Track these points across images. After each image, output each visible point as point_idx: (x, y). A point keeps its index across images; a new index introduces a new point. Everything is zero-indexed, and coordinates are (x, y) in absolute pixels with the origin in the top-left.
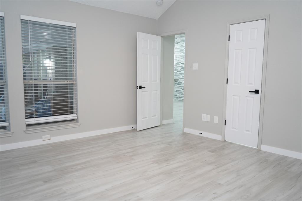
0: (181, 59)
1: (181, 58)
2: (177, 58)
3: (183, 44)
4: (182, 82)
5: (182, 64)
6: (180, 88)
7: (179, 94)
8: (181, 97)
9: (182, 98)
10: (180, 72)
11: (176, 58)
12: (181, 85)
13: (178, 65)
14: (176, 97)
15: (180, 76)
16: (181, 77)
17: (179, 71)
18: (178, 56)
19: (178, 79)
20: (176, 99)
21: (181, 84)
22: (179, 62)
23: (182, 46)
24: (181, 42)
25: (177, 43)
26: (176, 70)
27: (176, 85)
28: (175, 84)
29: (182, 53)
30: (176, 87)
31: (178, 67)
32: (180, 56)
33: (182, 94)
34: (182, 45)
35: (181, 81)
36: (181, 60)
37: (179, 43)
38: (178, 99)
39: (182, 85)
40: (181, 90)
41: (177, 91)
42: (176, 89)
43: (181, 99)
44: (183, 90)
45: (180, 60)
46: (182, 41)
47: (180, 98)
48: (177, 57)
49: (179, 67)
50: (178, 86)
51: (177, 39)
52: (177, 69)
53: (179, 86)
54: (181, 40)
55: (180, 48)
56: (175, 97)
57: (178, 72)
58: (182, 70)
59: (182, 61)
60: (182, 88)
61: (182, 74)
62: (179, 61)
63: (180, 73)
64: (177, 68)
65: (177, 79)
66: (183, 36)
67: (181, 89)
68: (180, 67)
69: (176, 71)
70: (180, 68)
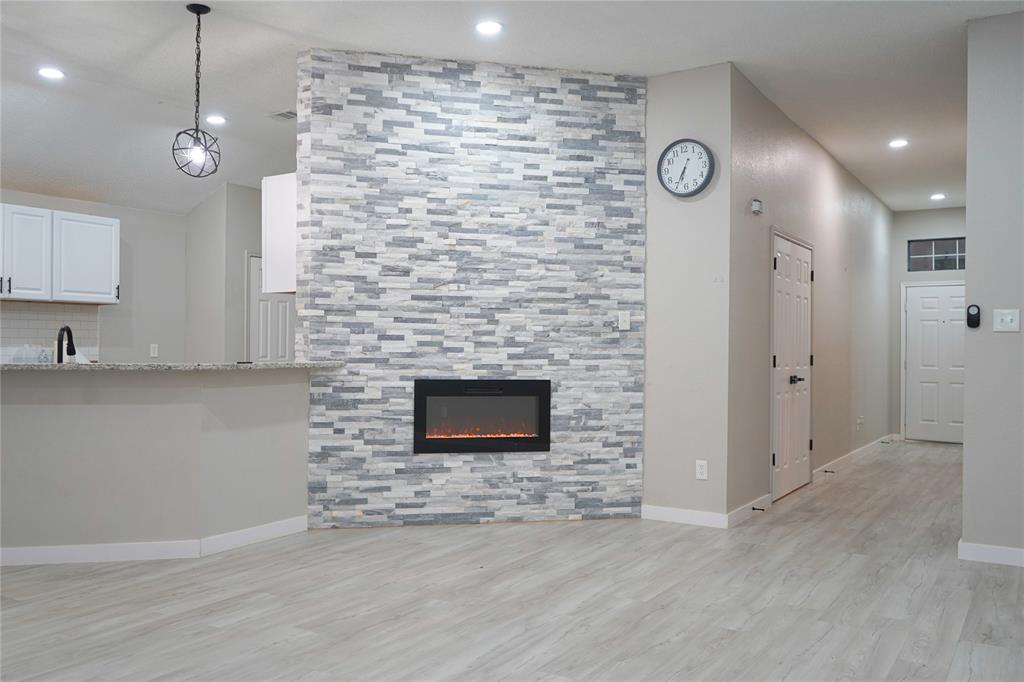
0: (352, 225)
1: (356, 214)
2: (320, 212)
3: (366, 115)
4: (361, 390)
5: (359, 255)
6: (352, 429)
7: (338, 478)
8: (357, 495)
9: (364, 501)
10: (351, 313)
11: (317, 217)
12: (353, 413)
13: (331, 269)
14: (319, 496)
15: (347, 343)
16: (354, 351)
17: (341, 311)
18: (333, 201)
19: (333, 368)
20: (318, 514)
21: (355, 403)
22: (335, 243)
23: (361, 129)
24: (351, 102)
25: (326, 109)
26: (319, 301)
27: (320, 414)
28: (313, 401)
29: (360, 179)
30: (316, 425)
31: (333, 278)
32: (345, 200)
33: (361, 477)
34: (356, 126)
35: (357, 382)
36: (354, 232)
37: (339, 107)
38: (335, 513)
39: (362, 411)
40: (359, 445)
41: (324, 455)
42: (314, 437)
43: (357, 511)
44: (367, 442)
45: (347, 232)
46: (363, 98)
47: (349, 502)
48: (324, 207)
49: (341, 278)
50: (334, 415)
51: (322, 77)
52: (327, 295)
53: (345, 413)
54: (353, 91)
55: (347, 145)
56: (311, 501)
57: (330, 318)
58: (363, 299)
59: (358, 237)
60: (361, 431)
61: (360, 328)
62: (336, 235)
63: (345, 325)
64: (326, 289)
65: (324, 369)
66: (364, 63)
67: (355, 437)
68: (349, 278)
69: (316, 307)
70: (350, 287)
